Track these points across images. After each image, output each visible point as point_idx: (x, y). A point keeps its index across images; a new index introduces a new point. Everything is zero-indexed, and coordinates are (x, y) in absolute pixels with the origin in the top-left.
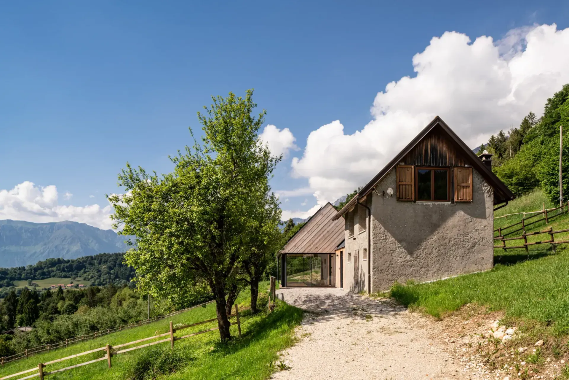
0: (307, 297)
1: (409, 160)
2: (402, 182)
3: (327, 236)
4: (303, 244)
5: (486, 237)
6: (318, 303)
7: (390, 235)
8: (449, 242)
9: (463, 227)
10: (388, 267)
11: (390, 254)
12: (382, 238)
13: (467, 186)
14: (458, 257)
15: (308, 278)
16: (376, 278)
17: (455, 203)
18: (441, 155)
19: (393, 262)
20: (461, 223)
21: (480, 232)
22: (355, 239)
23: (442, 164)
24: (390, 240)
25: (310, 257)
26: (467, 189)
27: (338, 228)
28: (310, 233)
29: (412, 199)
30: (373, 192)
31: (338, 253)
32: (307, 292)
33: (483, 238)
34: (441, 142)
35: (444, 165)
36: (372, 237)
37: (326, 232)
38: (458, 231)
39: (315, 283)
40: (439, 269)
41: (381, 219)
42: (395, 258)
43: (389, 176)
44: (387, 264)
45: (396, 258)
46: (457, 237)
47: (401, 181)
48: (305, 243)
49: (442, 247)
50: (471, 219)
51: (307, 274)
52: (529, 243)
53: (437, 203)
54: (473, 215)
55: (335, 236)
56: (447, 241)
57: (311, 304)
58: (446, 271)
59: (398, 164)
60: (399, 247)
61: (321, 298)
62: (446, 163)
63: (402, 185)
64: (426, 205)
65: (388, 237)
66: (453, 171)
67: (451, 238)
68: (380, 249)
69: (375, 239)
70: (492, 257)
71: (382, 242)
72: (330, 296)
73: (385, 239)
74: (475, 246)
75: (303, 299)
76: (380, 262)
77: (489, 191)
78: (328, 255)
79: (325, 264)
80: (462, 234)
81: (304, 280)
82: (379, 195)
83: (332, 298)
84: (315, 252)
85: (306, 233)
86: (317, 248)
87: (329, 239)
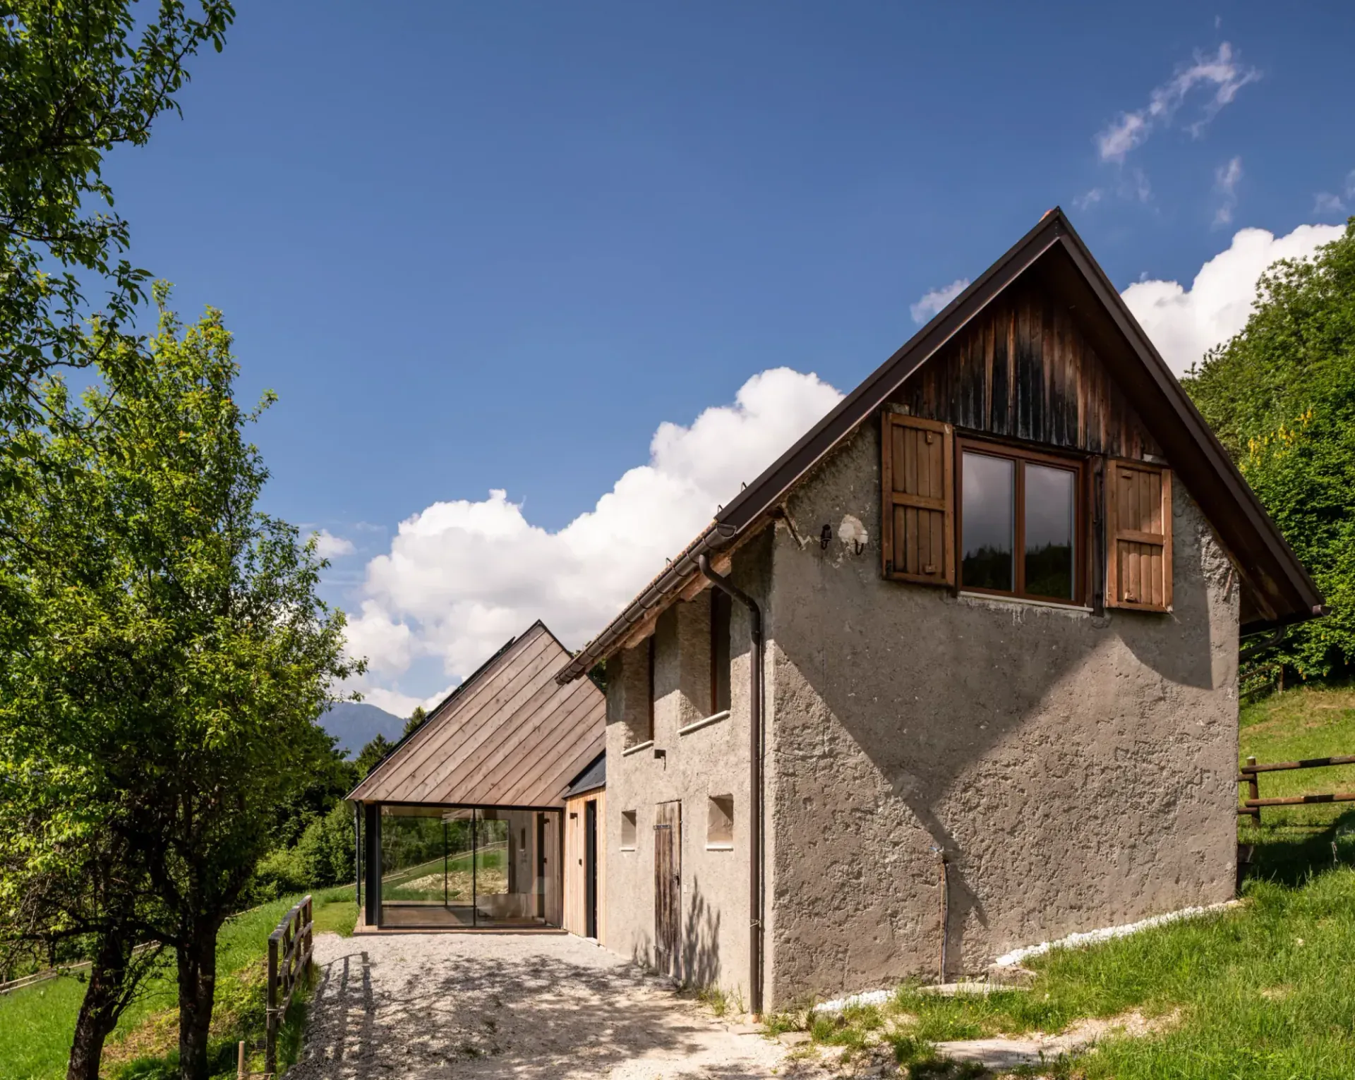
0: (456, 968)
1: (930, 392)
2: (905, 492)
3: (532, 743)
4: (444, 773)
5: (1212, 768)
6: (498, 989)
7: (850, 738)
8: (1085, 784)
9: (1136, 719)
10: (843, 885)
11: (852, 828)
12: (817, 752)
13: (1151, 545)
14: (1117, 850)
15: (460, 884)
16: (788, 941)
17: (1107, 616)
18: (1056, 397)
19: (864, 865)
20: (1125, 702)
21: (1194, 744)
22: (660, 754)
23: (1060, 439)
24: (851, 762)
25: (467, 820)
26: (1154, 558)
27: (571, 720)
28: (470, 729)
29: (943, 575)
30: (779, 525)
31: (577, 806)
32: (456, 948)
33: (1203, 771)
34: (1056, 341)
35: (1066, 442)
36: (770, 742)
37: (528, 728)
38: (1116, 737)
39: (486, 908)
40: (1045, 902)
41: (810, 658)
42: (872, 846)
43: (846, 460)
44: (838, 873)
45: (876, 847)
46: (1113, 763)
47: (900, 487)
48: (451, 766)
49: (1057, 802)
50: (1163, 689)
51: (455, 867)
52: (1262, 798)
53: (1042, 607)
54: (1169, 671)
55: (562, 747)
56: (1076, 777)
57: (470, 994)
58: (1071, 907)
59: (884, 407)
60: (888, 795)
61: (509, 970)
62: (1074, 439)
63: (906, 507)
64: (998, 611)
65: (840, 747)
66: (1101, 474)
67: (1091, 765)
68: (808, 800)
69: (787, 753)
70: (1233, 849)
71: (814, 770)
72: (544, 962)
73: (831, 754)
74: (1174, 803)
75: (443, 973)
76: (807, 862)
77: (1224, 577)
78: (535, 814)
79: (523, 846)
80: (1133, 749)
81: (446, 892)
82: (803, 542)
83: (551, 972)
84: (488, 800)
85: (454, 728)
86: (496, 788)
87: (541, 755)
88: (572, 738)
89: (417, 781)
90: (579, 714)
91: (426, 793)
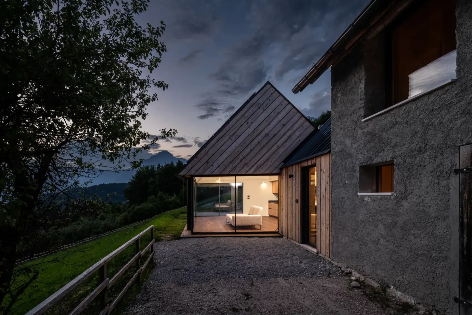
4: (222, 159)
28: (234, 138)
31: (293, 171)
37: (262, 135)
48: (225, 156)
86: (247, 165)
87: (269, 148)
88: (285, 137)
89: (209, 165)
90: (289, 125)
91: (214, 169)
